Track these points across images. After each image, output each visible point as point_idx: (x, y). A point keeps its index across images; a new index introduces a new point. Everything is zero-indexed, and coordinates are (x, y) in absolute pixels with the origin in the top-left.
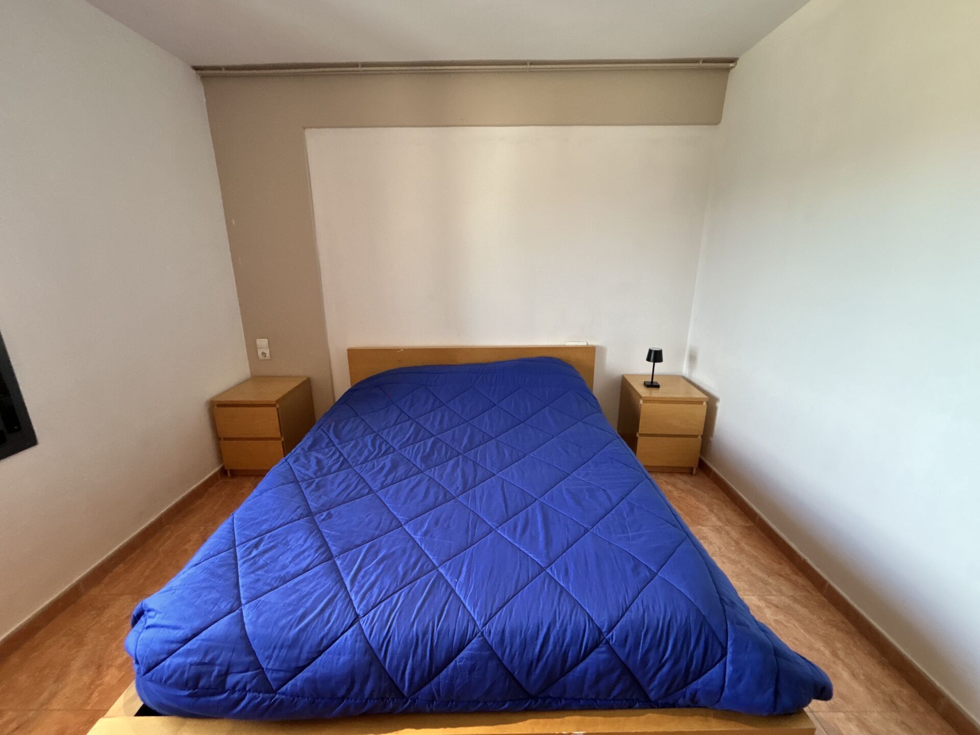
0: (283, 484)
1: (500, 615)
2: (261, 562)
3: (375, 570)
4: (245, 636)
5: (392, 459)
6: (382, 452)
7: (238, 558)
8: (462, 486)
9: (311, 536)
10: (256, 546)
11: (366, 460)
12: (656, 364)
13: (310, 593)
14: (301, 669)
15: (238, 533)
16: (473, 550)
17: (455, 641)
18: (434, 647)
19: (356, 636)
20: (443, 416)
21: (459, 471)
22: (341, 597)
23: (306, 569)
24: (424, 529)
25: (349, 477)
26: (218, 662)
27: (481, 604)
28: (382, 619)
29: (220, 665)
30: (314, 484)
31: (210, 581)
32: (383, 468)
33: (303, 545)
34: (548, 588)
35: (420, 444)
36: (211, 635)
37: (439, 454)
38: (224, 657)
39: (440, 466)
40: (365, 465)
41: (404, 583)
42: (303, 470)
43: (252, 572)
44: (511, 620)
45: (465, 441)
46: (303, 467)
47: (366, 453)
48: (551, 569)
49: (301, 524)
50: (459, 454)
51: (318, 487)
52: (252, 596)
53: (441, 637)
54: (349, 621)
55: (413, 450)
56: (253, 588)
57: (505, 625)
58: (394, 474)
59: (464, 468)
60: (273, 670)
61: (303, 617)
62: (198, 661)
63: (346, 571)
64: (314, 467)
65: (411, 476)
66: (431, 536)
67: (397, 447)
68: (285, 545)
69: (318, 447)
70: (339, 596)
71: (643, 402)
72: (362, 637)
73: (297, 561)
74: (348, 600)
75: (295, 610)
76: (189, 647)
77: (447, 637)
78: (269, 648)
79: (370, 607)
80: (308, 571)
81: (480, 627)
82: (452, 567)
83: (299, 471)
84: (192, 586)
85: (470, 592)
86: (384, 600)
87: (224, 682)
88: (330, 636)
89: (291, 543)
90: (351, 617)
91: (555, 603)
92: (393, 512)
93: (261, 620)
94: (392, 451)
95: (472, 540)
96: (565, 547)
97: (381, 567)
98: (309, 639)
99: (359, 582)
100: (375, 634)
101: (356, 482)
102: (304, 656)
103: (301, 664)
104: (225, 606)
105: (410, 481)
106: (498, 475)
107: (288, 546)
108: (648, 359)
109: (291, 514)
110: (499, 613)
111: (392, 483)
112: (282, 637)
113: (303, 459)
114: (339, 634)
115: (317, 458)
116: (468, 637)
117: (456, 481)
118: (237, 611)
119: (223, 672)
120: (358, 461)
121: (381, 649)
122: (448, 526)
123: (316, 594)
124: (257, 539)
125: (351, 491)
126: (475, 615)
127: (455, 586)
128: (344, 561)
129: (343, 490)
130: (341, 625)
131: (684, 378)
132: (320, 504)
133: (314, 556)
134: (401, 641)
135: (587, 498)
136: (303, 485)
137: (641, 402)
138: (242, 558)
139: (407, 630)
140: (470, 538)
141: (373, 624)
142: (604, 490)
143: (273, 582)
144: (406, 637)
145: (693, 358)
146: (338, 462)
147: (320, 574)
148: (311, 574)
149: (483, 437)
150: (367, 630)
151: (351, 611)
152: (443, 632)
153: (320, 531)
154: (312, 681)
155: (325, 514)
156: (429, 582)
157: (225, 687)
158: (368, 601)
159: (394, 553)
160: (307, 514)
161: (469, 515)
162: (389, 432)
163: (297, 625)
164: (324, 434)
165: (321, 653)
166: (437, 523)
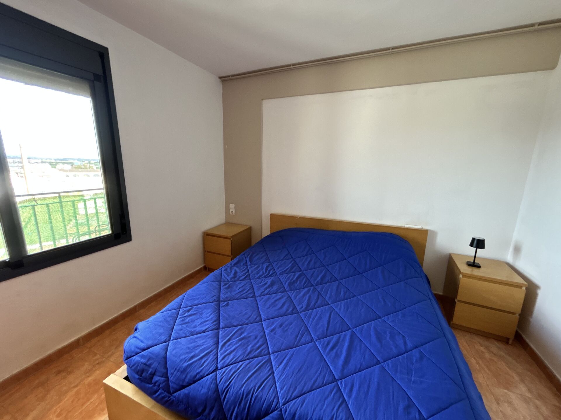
0: (214, 281)
1: (295, 402)
2: (187, 320)
3: (236, 343)
4: (165, 358)
5: (272, 280)
6: (270, 274)
7: (179, 315)
8: (305, 306)
9: (214, 314)
10: (189, 311)
11: (259, 278)
12: (478, 249)
13: (200, 346)
14: (183, 387)
15: (184, 302)
16: (295, 350)
17: (263, 407)
18: (251, 407)
19: (212, 380)
20: (311, 261)
21: (308, 296)
22: (213, 353)
23: (204, 331)
24: (272, 327)
25: (246, 285)
26: (152, 366)
27: (286, 388)
28: (228, 375)
29: (153, 368)
30: (228, 285)
31: (163, 323)
32: (266, 284)
33: (208, 317)
34: (334, 395)
35: (292, 275)
36: (153, 351)
37: (300, 283)
38: (155, 365)
39: (297, 291)
40: (257, 280)
41: (248, 357)
42: (226, 276)
43: (181, 324)
44: (301, 409)
45: (319, 278)
46: (227, 274)
47: (261, 273)
48: (341, 383)
49: (212, 305)
50: (312, 285)
51: (229, 287)
52: (175, 337)
53: (257, 400)
54: (212, 369)
55: (286, 277)
56: (178, 333)
57: (297, 410)
58: (270, 289)
59: (311, 296)
60: (172, 382)
61: (192, 357)
62: (145, 362)
63: (222, 339)
64: (232, 275)
65: (279, 293)
66: (275, 334)
67: (278, 274)
68: (200, 314)
69: (239, 265)
70: (213, 352)
71: (462, 277)
72: (216, 381)
73: (202, 325)
74: (216, 356)
75: (190, 353)
76: (143, 354)
77: (259, 403)
78: (173, 369)
79: (225, 365)
80: (205, 332)
81: (281, 405)
82: (279, 356)
83: (224, 276)
84: (155, 323)
85: (283, 378)
86: (233, 364)
87: (152, 378)
88: (201, 374)
89: (203, 314)
90: (213, 367)
91: (335, 409)
92: (260, 312)
93: (174, 351)
94: (275, 275)
95: (297, 343)
96: (357, 370)
97: (240, 343)
98: (190, 372)
99: (225, 348)
100: (222, 383)
101: (249, 289)
102: (187, 380)
103: (185, 384)
104: (163, 338)
105: (277, 295)
106: (331, 305)
107: (202, 315)
108: (471, 245)
109: (210, 298)
110: (295, 400)
111: (267, 294)
112: (180, 365)
113: (229, 270)
114: (205, 375)
115: (235, 270)
116: (272, 408)
117: (303, 302)
118: (167, 343)
119: (153, 373)
120: (255, 277)
121: (223, 393)
122: (287, 330)
123: (203, 347)
124: (191, 307)
125: (244, 294)
126: (280, 395)
127: (275, 371)
128: (223, 333)
129: (240, 292)
130: (207, 370)
131: (508, 264)
132: (226, 297)
133: (210, 325)
134: (234, 393)
135: (388, 338)
136: (222, 284)
137: (461, 276)
138: (180, 315)
139: (238, 388)
140: (297, 341)
141: (222, 376)
142: (403, 336)
143: (187, 333)
144: (237, 393)
145: (517, 250)
146: (245, 275)
147: (209, 336)
148: (205, 335)
149: (331, 279)
150: (219, 378)
151: (215, 364)
152: (258, 398)
153: (219, 312)
154: (187, 396)
155: (226, 303)
156: (262, 361)
157: (152, 381)
158: (225, 361)
159: (250, 337)
160: (217, 300)
161: (302, 326)
162: (277, 264)
163: (188, 362)
164: (244, 258)
165: (194, 382)
166: (281, 326)
